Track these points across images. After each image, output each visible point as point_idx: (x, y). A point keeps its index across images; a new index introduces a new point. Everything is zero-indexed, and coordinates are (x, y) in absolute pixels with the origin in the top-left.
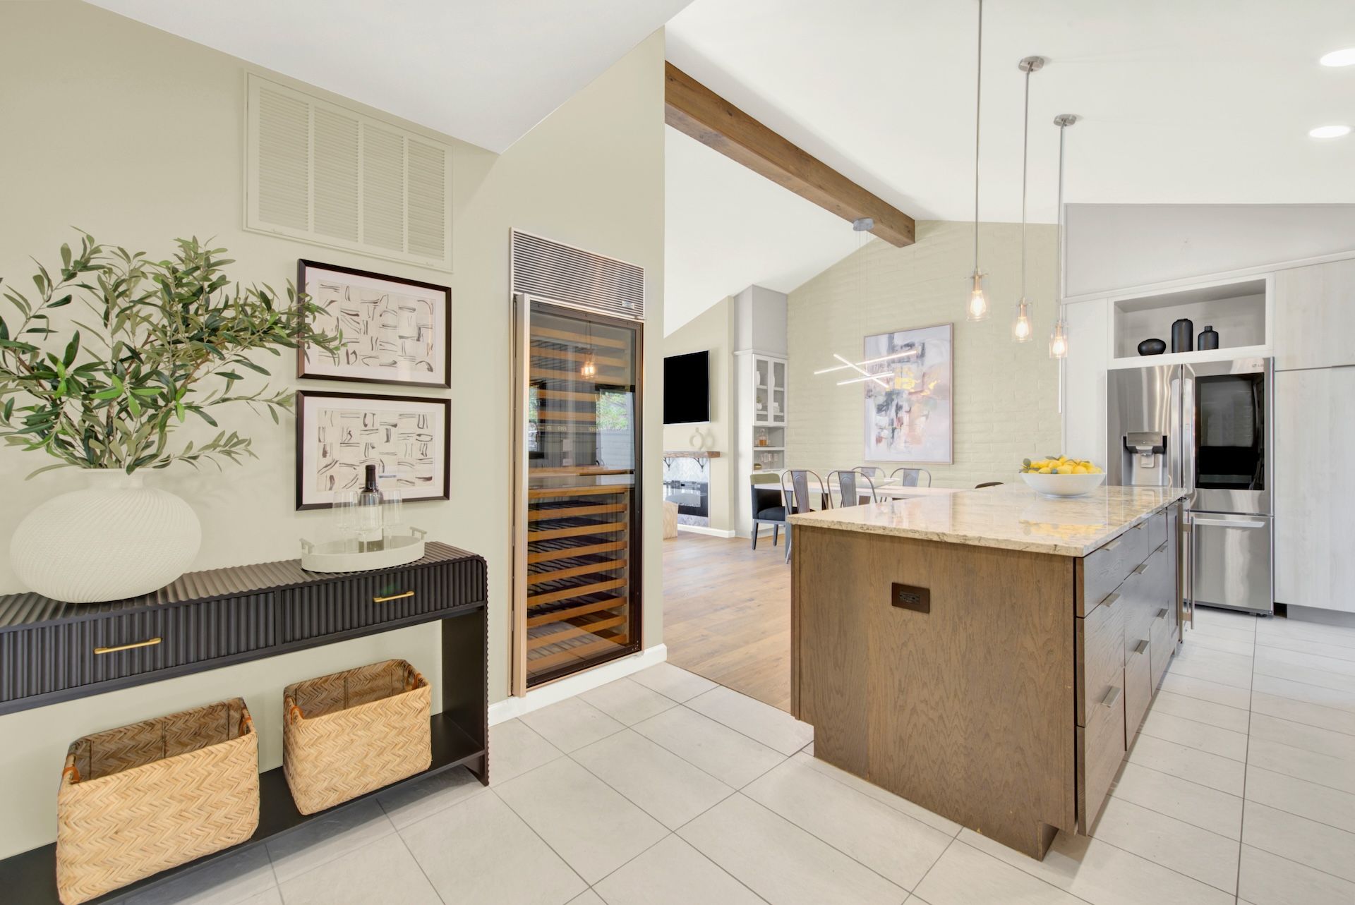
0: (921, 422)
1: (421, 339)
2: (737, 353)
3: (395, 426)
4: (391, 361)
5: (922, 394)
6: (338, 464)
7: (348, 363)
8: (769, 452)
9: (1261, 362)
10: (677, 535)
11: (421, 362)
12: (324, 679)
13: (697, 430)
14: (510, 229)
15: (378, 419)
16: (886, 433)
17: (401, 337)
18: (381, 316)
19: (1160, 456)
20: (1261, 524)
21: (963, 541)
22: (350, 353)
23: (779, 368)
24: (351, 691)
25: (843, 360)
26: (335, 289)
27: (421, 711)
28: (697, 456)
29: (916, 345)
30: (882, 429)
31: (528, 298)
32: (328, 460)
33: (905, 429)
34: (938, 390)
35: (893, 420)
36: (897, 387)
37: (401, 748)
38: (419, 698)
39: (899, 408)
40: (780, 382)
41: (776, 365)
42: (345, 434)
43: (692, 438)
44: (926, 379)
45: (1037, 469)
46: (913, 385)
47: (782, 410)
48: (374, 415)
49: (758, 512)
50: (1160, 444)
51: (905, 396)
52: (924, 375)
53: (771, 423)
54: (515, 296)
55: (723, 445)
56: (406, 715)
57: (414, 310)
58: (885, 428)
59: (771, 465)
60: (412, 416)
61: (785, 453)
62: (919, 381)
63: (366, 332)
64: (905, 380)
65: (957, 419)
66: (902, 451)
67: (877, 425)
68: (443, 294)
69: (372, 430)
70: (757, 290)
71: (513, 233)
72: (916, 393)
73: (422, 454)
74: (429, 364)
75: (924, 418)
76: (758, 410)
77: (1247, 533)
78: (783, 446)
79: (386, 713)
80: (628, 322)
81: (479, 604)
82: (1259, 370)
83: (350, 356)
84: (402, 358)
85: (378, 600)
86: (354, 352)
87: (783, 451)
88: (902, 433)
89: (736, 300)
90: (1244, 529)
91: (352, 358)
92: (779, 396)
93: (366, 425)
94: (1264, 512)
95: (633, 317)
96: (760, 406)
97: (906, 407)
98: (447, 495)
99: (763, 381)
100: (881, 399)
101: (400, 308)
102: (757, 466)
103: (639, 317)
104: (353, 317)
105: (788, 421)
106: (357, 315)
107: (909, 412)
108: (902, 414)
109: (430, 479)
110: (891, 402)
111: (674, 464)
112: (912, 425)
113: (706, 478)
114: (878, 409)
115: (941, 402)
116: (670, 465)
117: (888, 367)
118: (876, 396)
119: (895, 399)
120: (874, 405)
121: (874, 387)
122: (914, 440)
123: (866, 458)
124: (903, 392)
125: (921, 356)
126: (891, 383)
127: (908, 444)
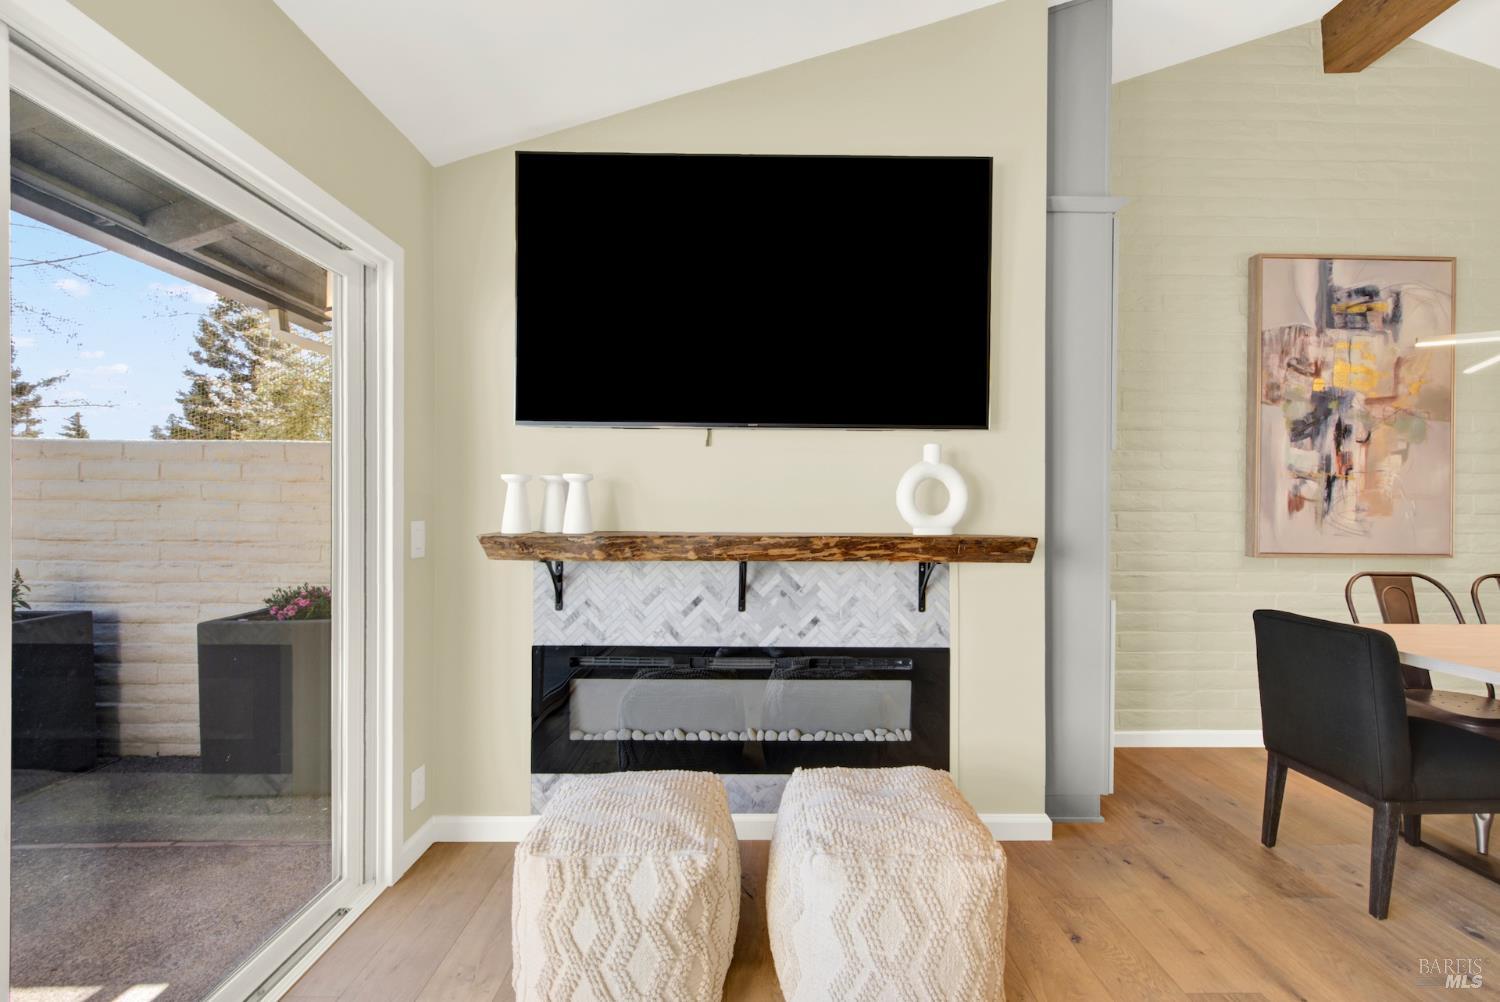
0: (1391, 468)
5: (1393, 405)
16: (1313, 489)
29: (1382, 294)
30: (1303, 478)
33: (1356, 480)
35: (1328, 459)
39: (1342, 432)
44: (1403, 371)
51: (1357, 404)
58: (1310, 477)
62: (1391, 375)
64: (1357, 368)
67: (1290, 468)
72: (1380, 400)
75: (1397, 459)
88: (1349, 492)
97: (1358, 432)
100: (1302, 410)
107: (1366, 441)
108: (1351, 446)
110: (1326, 418)
111: (768, 583)
112: (1371, 473)
113: (941, 632)
114: (1293, 430)
115: (1435, 426)
116: (749, 587)
117: (1318, 335)
118: (1289, 401)
119: (1334, 411)
120: (1284, 420)
121: (1286, 379)
122: (1376, 503)
123: (1264, 546)
124: (1353, 396)
125: (1394, 319)
126: (1325, 374)
127: (1362, 515)
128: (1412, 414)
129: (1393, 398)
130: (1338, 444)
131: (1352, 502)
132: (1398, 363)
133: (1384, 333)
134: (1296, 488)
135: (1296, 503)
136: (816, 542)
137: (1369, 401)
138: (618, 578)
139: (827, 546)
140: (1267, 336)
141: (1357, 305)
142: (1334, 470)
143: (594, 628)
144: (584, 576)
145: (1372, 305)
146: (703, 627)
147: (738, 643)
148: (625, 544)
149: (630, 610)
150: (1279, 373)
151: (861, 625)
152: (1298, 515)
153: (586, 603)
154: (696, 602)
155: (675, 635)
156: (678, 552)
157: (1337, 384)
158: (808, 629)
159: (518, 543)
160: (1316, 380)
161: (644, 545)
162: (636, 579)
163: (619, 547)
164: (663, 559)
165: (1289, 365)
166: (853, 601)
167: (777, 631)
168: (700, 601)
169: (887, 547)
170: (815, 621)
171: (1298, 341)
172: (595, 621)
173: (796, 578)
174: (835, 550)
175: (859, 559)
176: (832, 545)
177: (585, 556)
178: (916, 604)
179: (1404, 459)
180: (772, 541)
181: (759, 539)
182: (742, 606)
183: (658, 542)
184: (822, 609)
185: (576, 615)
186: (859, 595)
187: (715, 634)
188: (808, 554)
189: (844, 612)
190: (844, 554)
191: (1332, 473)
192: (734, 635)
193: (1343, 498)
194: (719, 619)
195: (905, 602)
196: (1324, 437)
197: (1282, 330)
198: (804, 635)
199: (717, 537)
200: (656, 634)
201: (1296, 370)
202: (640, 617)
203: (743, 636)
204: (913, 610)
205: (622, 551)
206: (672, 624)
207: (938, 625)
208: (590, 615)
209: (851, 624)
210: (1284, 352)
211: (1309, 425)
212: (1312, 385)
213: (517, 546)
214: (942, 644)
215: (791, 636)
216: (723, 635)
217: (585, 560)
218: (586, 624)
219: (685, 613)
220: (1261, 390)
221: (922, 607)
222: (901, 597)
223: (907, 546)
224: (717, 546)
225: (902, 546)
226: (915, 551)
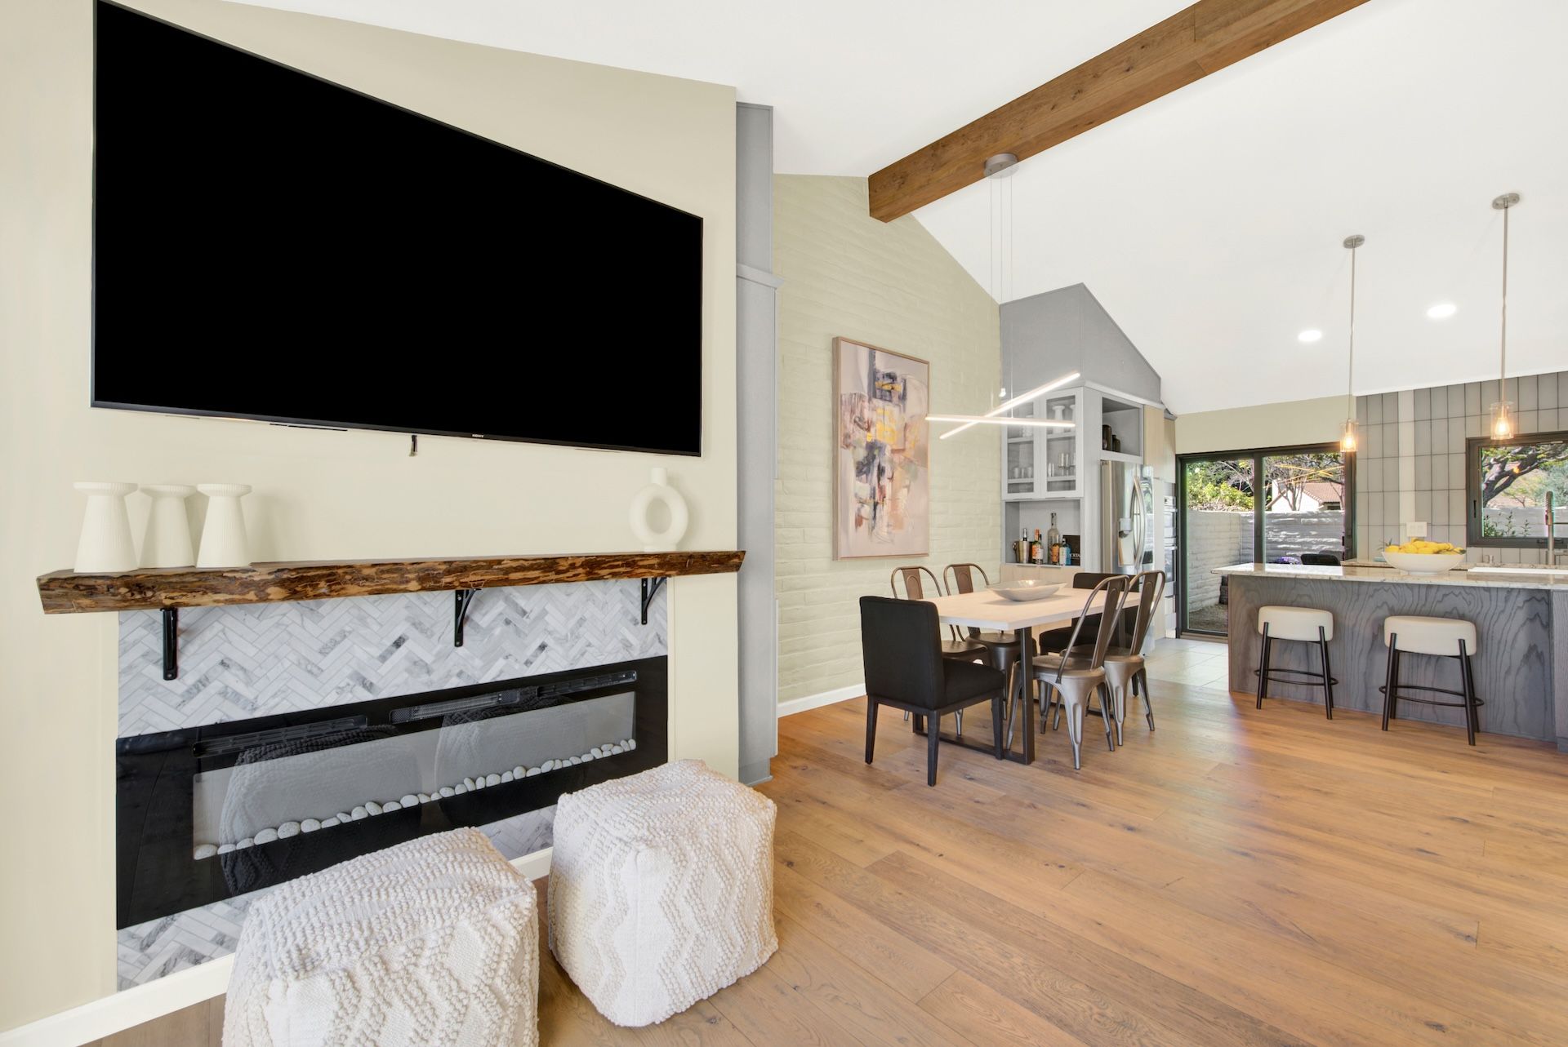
0: (903, 497)
5: (904, 455)
16: (867, 511)
30: (862, 502)
33: (887, 505)
34: (918, 451)
35: (874, 489)
39: (881, 471)
44: (907, 433)
46: (895, 439)
51: (887, 452)
58: (865, 502)
64: (887, 428)
66: (885, 539)
67: (856, 495)
72: (898, 451)
75: (906, 491)
88: (884, 510)
97: (888, 473)
100: (862, 454)
107: (891, 479)
108: (885, 482)
110: (873, 461)
111: (489, 611)
112: (894, 500)
113: (660, 642)
114: (857, 468)
115: (921, 469)
116: (468, 617)
117: (869, 402)
118: (855, 447)
119: (877, 457)
120: (852, 461)
121: (853, 432)
122: (897, 522)
123: (843, 553)
124: (885, 446)
125: (903, 397)
126: (872, 430)
127: (891, 528)
128: (911, 462)
129: (903, 450)
130: (879, 480)
131: (886, 520)
132: (906, 427)
133: (898, 405)
134: (859, 510)
135: (859, 521)
136: (562, 562)
137: (893, 451)
138: (278, 625)
139: (573, 566)
140: (843, 399)
141: (885, 384)
142: (877, 497)
143: (237, 697)
144: (217, 627)
145: (894, 385)
146: (408, 670)
147: (454, 683)
148: (321, 577)
149: (299, 664)
150: (851, 427)
151: (589, 645)
152: (860, 529)
153: (222, 663)
154: (398, 644)
155: (369, 687)
156: (395, 583)
157: (878, 438)
158: (535, 656)
159: (127, 585)
160: (868, 434)
161: (348, 577)
162: (308, 623)
163: (312, 582)
164: (371, 593)
165: (855, 422)
166: (582, 621)
167: (501, 663)
168: (404, 641)
169: (628, 565)
170: (543, 647)
171: (859, 404)
172: (240, 688)
173: (522, 603)
174: (580, 570)
175: (601, 578)
176: (577, 565)
177: (251, 595)
178: (639, 618)
179: (908, 491)
180: (515, 564)
181: (499, 562)
182: (459, 640)
183: (366, 572)
184: (550, 633)
185: (203, 682)
186: (587, 615)
187: (425, 678)
188: (553, 576)
189: (572, 634)
190: (588, 574)
191: (876, 500)
192: (448, 676)
193: (881, 517)
194: (428, 659)
195: (630, 617)
196: (872, 475)
197: (851, 395)
198: (531, 663)
199: (450, 563)
200: (340, 690)
201: (858, 425)
202: (314, 671)
203: (460, 674)
204: (636, 624)
205: (315, 586)
206: (364, 674)
207: (657, 635)
208: (232, 680)
209: (580, 644)
210: (852, 412)
211: (864, 466)
212: (866, 437)
213: (123, 590)
214: (662, 653)
215: (517, 666)
216: (435, 677)
217: (251, 601)
218: (223, 693)
219: (383, 658)
220: (841, 438)
221: (644, 620)
222: (626, 612)
223: (646, 563)
224: (449, 572)
225: (641, 563)
226: (651, 567)
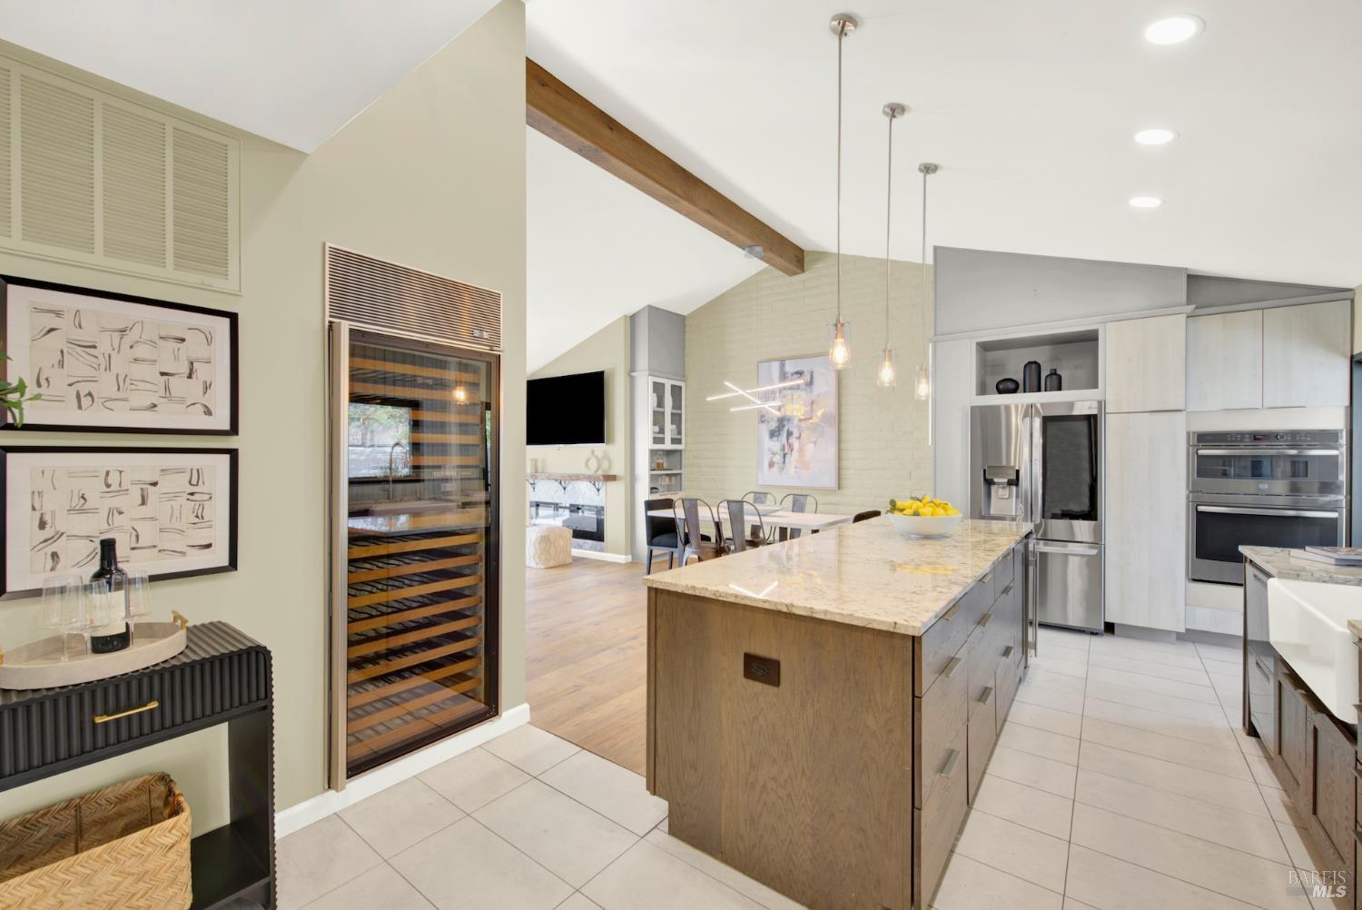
1: (194, 376)
2: (633, 374)
3: (155, 484)
4: (148, 403)
5: (811, 421)
6: (64, 537)
7: (80, 407)
8: (667, 475)
9: (1095, 405)
10: (571, 561)
11: (194, 404)
12: (41, 812)
13: (593, 452)
14: (324, 244)
15: (127, 478)
16: (778, 458)
17: (163, 374)
18: (131, 347)
19: (1014, 488)
20: (1094, 552)
21: (810, 614)
22: (82, 394)
23: (676, 391)
24: (85, 820)
25: (736, 389)
26: (58, 314)
27: (172, 847)
28: (592, 479)
29: (806, 373)
30: (774, 454)
31: (345, 327)
32: (48, 532)
33: (795, 454)
34: (825, 417)
35: (784, 446)
36: (788, 413)
37: (142, 897)
38: (170, 831)
39: (789, 434)
40: (677, 404)
41: (673, 386)
42: (76, 499)
43: (588, 461)
44: (814, 407)
45: (902, 510)
46: (803, 412)
47: (680, 433)
48: (121, 472)
49: (652, 538)
50: (1014, 477)
51: (795, 422)
52: (812, 403)
53: (668, 446)
54: (331, 322)
55: (618, 469)
56: (149, 855)
57: (183, 340)
59: (669, 488)
60: (180, 471)
61: (683, 476)
62: (809, 408)
63: (108, 368)
64: (796, 406)
65: (844, 446)
66: (792, 476)
67: (769, 450)
68: (226, 321)
69: (120, 491)
70: (652, 310)
71: (327, 249)
72: (805, 419)
73: (197, 517)
74: (206, 407)
75: (812, 445)
76: (655, 433)
77: (1085, 559)
78: (681, 469)
79: (116, 859)
80: (481, 354)
81: (262, 704)
82: (1094, 412)
83: (83, 399)
84: (165, 400)
85: (99, 720)
86: (90, 394)
87: (680, 474)
88: (793, 458)
89: (633, 319)
90: (1083, 556)
91: (86, 401)
92: (676, 419)
93: (108, 486)
94: (1098, 542)
95: (488, 348)
96: (657, 429)
97: (796, 434)
98: (233, 564)
99: (660, 403)
100: (774, 425)
101: (161, 338)
102: (653, 489)
103: (495, 348)
104: (88, 350)
105: (686, 444)
106: (95, 347)
107: (799, 438)
108: (793, 440)
109: (209, 546)
110: (783, 428)
111: (570, 487)
112: (801, 451)
114: (770, 434)
115: (828, 429)
116: (566, 488)
117: (780, 393)
118: (769, 421)
119: (786, 425)
120: (767, 430)
121: (767, 413)
122: (803, 465)
123: (760, 482)
124: (794, 418)
125: (810, 384)
126: (783, 409)
127: (798, 469)
129: (811, 418)
130: (788, 440)
131: (793, 464)
133: (806, 390)
134: (772, 458)
135: (771, 465)
137: (800, 420)
142: (786, 451)
144: (538, 484)
151: (587, 499)
152: (772, 469)
153: (539, 491)
154: (557, 491)
170: (578, 497)
173: (574, 485)
179: (815, 445)
182: (565, 493)
185: (537, 494)
193: (790, 461)
194: (561, 496)
196: (782, 436)
202: (547, 495)
204: (597, 495)
206: (553, 497)
207: (602, 500)
209: (584, 498)
211: (776, 432)
214: (603, 505)
218: (539, 496)
219: (555, 494)
